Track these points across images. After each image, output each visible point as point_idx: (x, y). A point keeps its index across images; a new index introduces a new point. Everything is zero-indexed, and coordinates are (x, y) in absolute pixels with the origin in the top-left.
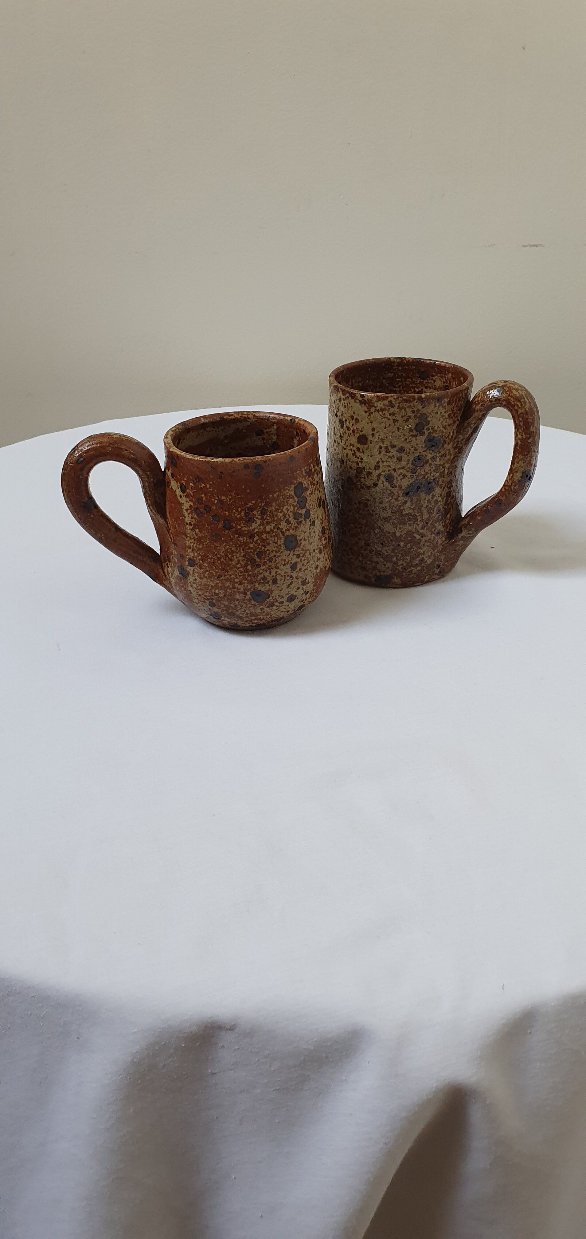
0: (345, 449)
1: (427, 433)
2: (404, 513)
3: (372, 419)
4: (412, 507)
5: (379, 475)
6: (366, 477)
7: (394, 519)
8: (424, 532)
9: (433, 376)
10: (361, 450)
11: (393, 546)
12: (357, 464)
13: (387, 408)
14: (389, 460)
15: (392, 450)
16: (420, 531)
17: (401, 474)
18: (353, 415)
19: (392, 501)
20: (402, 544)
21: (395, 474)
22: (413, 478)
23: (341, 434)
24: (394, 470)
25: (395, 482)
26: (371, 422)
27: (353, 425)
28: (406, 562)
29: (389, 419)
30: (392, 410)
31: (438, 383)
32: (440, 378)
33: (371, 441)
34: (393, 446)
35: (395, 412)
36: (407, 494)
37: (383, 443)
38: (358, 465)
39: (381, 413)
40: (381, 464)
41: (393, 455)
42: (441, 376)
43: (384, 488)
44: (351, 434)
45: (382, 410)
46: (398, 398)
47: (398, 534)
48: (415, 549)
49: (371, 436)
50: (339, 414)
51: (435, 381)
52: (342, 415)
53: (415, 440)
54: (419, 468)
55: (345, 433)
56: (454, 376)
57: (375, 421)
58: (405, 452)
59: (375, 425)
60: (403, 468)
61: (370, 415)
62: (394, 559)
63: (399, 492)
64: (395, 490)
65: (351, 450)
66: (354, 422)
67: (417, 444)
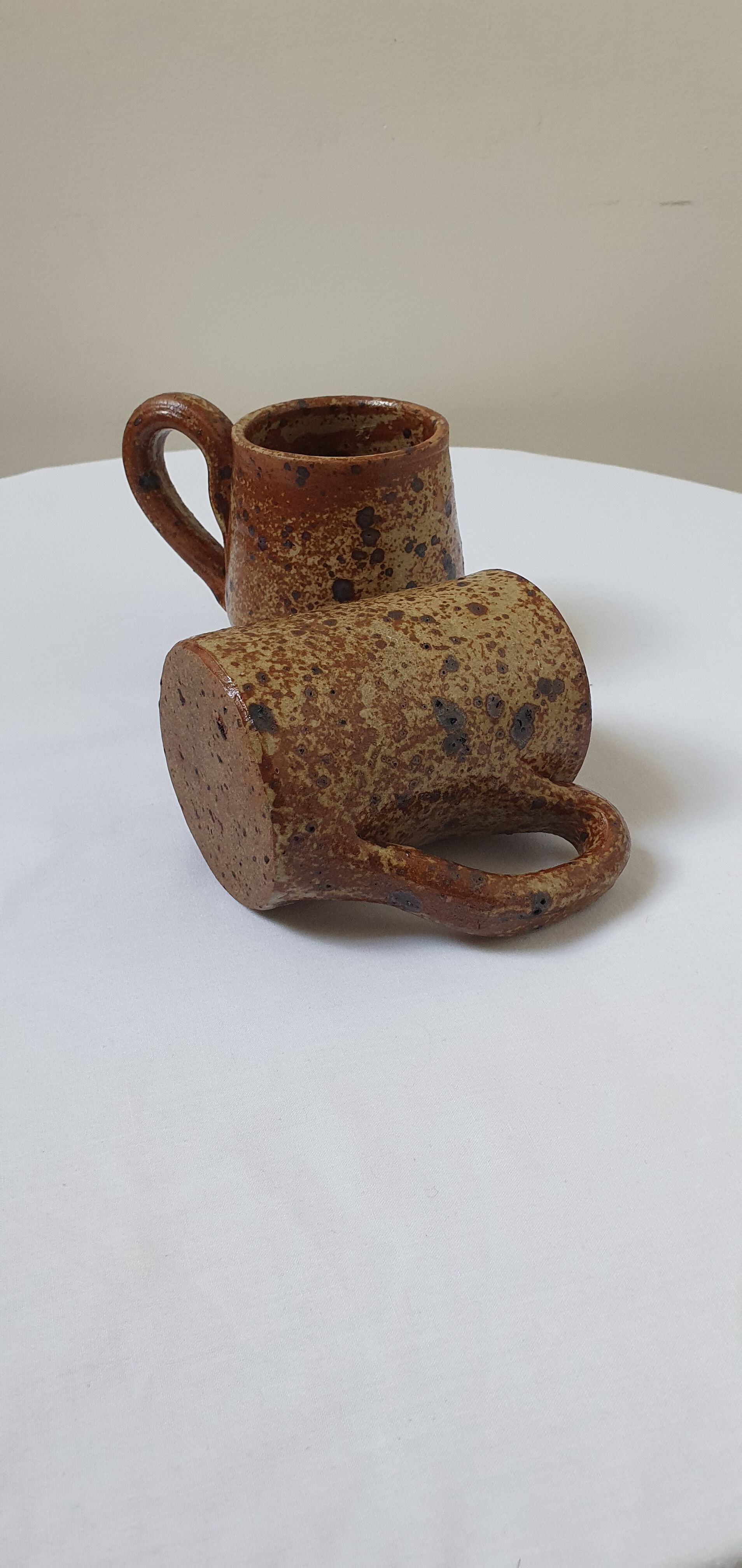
2: (404, 711)
3: (518, 610)
4: (418, 722)
5: (447, 647)
6: (427, 631)
7: (387, 698)
8: (380, 765)
11: (340, 711)
12: (436, 613)
13: (549, 624)
14: (479, 655)
15: (494, 653)
16: (380, 756)
17: (466, 681)
19: (415, 682)
20: (348, 727)
21: (461, 670)
22: (467, 705)
25: (449, 675)
27: (483, 592)
28: (316, 748)
29: (535, 632)
34: (502, 652)
35: (550, 638)
36: (439, 704)
37: (497, 637)
40: (464, 644)
41: (488, 658)
43: (431, 661)
45: (542, 618)
47: (363, 713)
48: (345, 757)
49: (494, 616)
54: (484, 709)
57: (519, 614)
58: (502, 675)
59: (513, 617)
60: (477, 681)
61: (521, 605)
62: (314, 724)
63: (437, 689)
64: (436, 681)
66: (489, 592)
67: (519, 691)
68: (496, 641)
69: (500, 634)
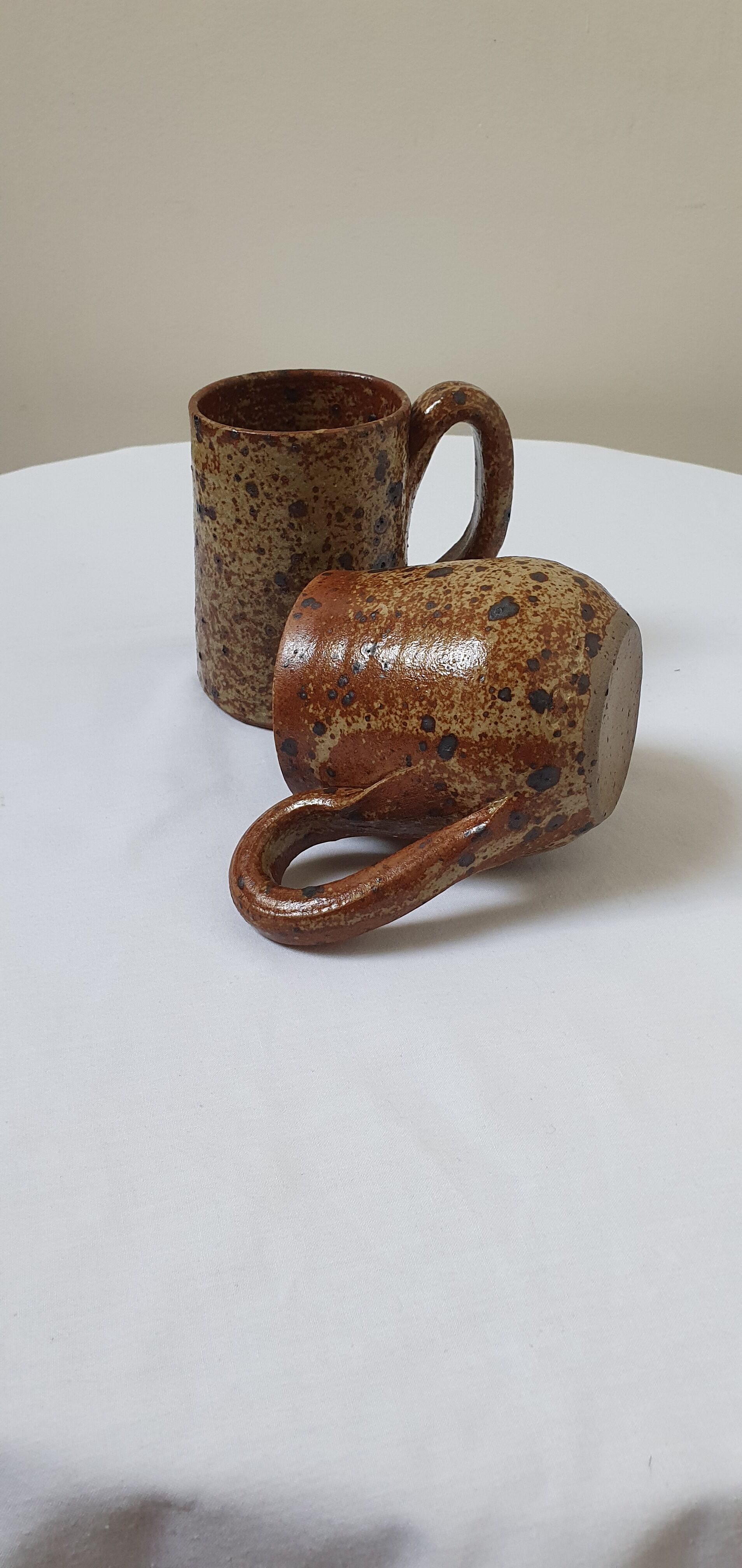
0: (264, 530)
1: (388, 481)
3: (312, 474)
5: (331, 558)
6: (310, 567)
9: (310, 393)
10: (296, 526)
12: (292, 549)
13: (336, 451)
14: (345, 532)
15: (347, 517)
17: (362, 550)
18: (276, 472)
21: (354, 552)
22: (376, 552)
23: (252, 507)
24: (352, 546)
26: (312, 479)
27: (277, 489)
29: (339, 469)
30: (343, 453)
31: (320, 404)
32: (323, 395)
33: (314, 508)
34: (349, 510)
35: (348, 456)
37: (334, 508)
38: (294, 551)
39: (326, 461)
40: (332, 541)
41: (349, 524)
42: (323, 393)
44: (274, 504)
45: (328, 456)
46: (350, 432)
49: (313, 500)
50: (243, 476)
51: (313, 401)
52: (252, 476)
53: (375, 494)
54: (382, 535)
55: (263, 504)
56: (347, 389)
57: (318, 476)
58: (365, 515)
59: (319, 482)
60: (364, 540)
61: (307, 468)
65: (278, 530)
66: (279, 483)
67: (378, 500)
68: (336, 511)
69: (332, 504)
